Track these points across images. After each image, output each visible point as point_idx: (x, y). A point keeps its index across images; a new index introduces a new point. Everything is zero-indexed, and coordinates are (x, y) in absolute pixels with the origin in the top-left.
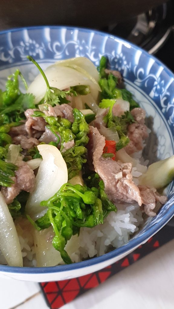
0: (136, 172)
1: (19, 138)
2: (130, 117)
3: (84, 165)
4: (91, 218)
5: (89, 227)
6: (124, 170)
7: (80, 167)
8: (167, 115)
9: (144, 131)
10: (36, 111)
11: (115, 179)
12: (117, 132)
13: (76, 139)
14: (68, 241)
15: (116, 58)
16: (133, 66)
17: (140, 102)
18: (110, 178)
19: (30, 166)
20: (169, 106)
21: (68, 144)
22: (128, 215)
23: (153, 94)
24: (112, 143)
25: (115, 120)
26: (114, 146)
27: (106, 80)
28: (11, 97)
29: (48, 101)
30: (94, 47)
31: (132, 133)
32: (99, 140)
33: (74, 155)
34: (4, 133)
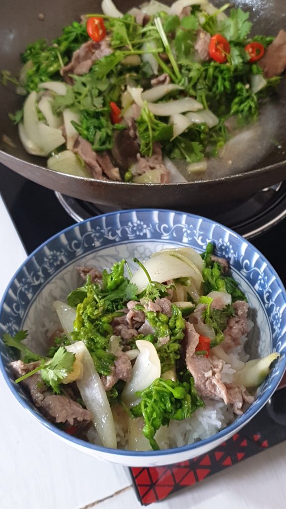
0: (231, 369)
1: (120, 327)
2: (231, 310)
3: (176, 361)
4: (180, 411)
5: (177, 419)
6: (214, 369)
7: (173, 362)
8: (269, 311)
9: (244, 327)
10: (137, 305)
11: (205, 377)
12: (213, 329)
13: (171, 335)
14: (157, 431)
15: (223, 245)
16: (239, 256)
17: (246, 292)
18: (200, 376)
19: (128, 357)
20: (271, 303)
21: (164, 340)
22: (215, 412)
23: (257, 287)
24: (206, 341)
25: (213, 316)
26: (208, 343)
27: (210, 270)
28: (115, 282)
29: (150, 294)
30: (201, 233)
31: (231, 328)
32: (193, 337)
33: (168, 351)
34: (106, 324)
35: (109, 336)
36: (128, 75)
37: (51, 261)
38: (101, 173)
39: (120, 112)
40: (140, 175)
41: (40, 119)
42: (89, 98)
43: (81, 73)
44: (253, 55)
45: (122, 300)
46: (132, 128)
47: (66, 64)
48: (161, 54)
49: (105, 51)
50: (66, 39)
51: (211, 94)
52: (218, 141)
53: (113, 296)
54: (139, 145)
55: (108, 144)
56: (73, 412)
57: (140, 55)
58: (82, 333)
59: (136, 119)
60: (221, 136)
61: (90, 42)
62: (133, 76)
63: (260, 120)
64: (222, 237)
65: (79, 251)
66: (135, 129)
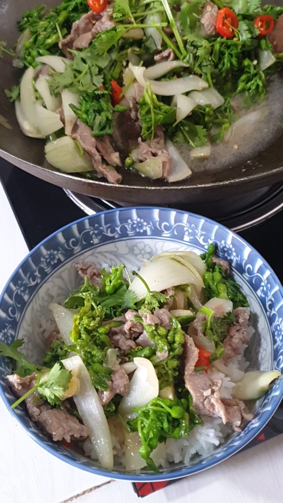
0: (230, 383)
1: (117, 337)
2: (232, 317)
3: (174, 377)
4: (177, 430)
5: (174, 438)
6: (213, 387)
7: (171, 379)
8: (271, 320)
9: (245, 336)
10: (136, 316)
11: (203, 396)
12: (213, 342)
13: (170, 351)
14: (154, 450)
15: (225, 247)
16: (242, 260)
17: (248, 295)
18: (198, 395)
19: (125, 370)
20: (273, 312)
21: (162, 354)
22: (213, 430)
23: (259, 292)
24: (206, 355)
25: (213, 328)
26: (208, 358)
27: (211, 274)
28: (114, 286)
29: (149, 304)
30: (203, 233)
31: (232, 337)
32: (193, 353)
33: (167, 369)
34: (103, 335)
35: (106, 348)
36: (129, 50)
37: (48, 260)
38: (101, 160)
39: (121, 91)
40: (141, 161)
41: (37, 98)
42: (89, 76)
43: (80, 47)
44: (262, 29)
45: (120, 307)
46: (133, 110)
47: (64, 37)
48: (165, 28)
49: (106, 24)
50: (65, 9)
51: (217, 71)
52: (224, 123)
53: (111, 302)
54: (141, 128)
55: (108, 128)
56: (70, 428)
57: (143, 29)
58: (78, 348)
59: (138, 100)
60: (227, 117)
61: (90, 13)
62: (135, 51)
63: (267, 99)
64: (225, 239)
65: (77, 249)
66: (137, 111)
